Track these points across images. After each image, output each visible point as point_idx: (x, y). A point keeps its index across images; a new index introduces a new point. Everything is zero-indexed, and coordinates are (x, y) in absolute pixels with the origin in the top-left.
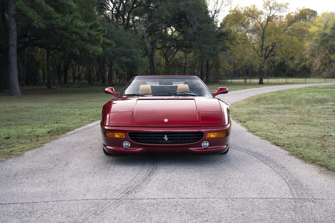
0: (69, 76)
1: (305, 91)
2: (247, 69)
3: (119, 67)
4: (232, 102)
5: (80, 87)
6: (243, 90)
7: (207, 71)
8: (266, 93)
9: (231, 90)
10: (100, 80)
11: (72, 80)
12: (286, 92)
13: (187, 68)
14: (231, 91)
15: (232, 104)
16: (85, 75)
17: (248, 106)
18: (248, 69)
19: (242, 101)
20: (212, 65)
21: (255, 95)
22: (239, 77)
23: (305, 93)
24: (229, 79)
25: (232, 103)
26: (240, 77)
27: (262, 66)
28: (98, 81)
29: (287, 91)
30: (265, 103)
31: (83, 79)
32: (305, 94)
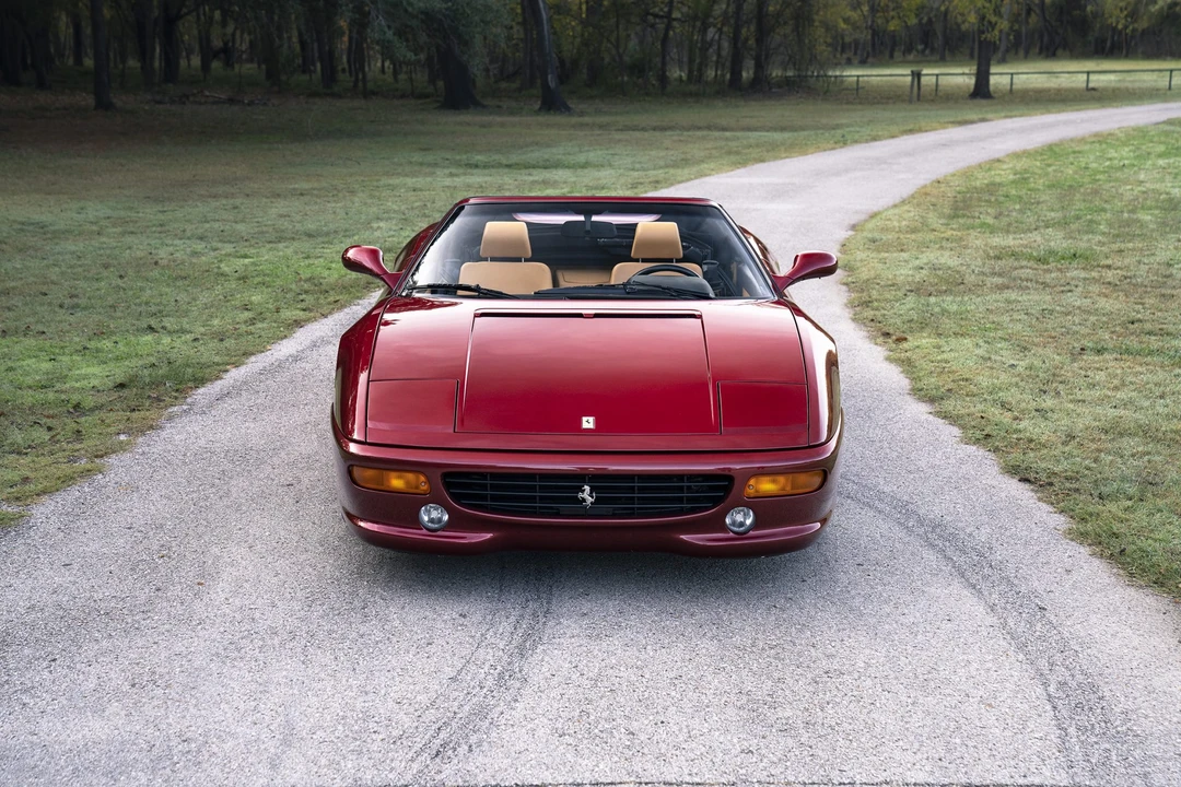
0: (183, 41)
1: (1162, 148)
2: (925, 20)
3: (394, 34)
4: (856, 212)
5: (231, 101)
6: (905, 137)
7: (757, 40)
8: (999, 161)
9: (856, 137)
10: (314, 65)
11: (196, 61)
12: (1079, 152)
13: (675, 24)
14: (856, 142)
15: (853, 227)
16: (251, 42)
17: (919, 236)
18: (930, 20)
19: (895, 206)
20: (779, 14)
21: (951, 169)
22: (892, 56)
23: (1160, 156)
24: (849, 63)
25: (855, 219)
26: (896, 54)
27: (990, 22)
28: (304, 72)
29: (1087, 147)
30: (990, 220)
31: (244, 56)
32: (1161, 162)
